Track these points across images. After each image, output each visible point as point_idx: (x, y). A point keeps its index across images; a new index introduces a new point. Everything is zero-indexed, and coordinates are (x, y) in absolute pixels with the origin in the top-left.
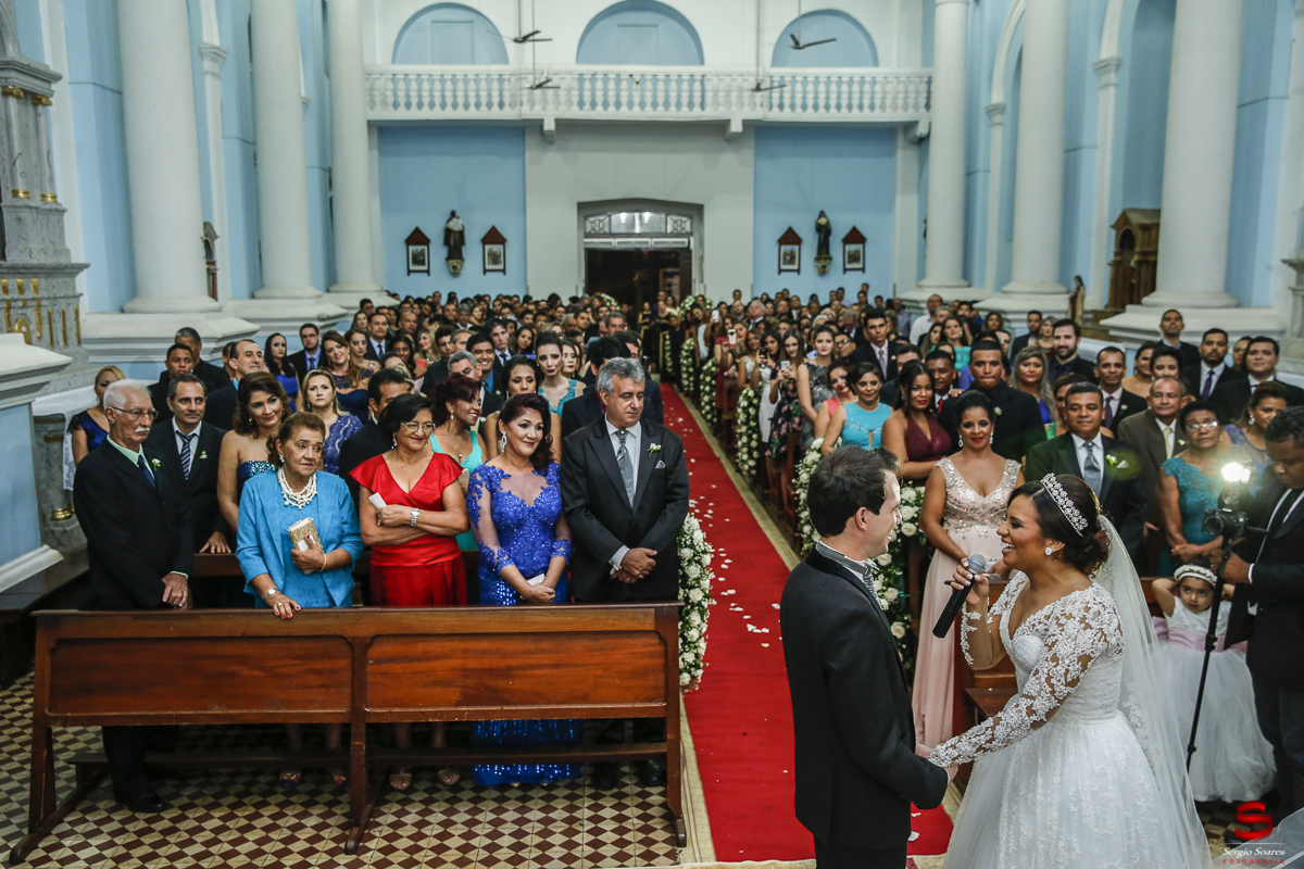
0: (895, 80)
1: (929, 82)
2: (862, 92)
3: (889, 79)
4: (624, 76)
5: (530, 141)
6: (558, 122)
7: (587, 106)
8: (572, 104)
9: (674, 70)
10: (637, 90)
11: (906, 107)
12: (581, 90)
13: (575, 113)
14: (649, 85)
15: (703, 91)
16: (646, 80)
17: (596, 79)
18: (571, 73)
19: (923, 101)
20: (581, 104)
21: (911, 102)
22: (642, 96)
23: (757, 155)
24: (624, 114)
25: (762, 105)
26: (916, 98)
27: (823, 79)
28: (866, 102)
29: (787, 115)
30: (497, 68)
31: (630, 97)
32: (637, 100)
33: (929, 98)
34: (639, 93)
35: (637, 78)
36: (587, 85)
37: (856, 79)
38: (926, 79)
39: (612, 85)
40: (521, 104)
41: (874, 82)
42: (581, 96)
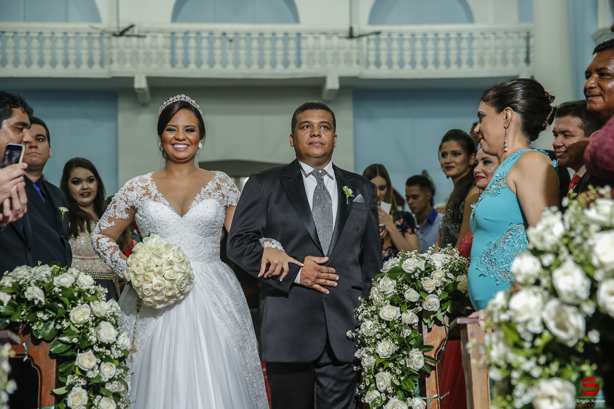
0: (492, 37)
1: (528, 38)
2: (459, 49)
3: (487, 35)
4: (218, 35)
5: (122, 104)
6: (149, 79)
7: (180, 65)
8: (164, 62)
9: (268, 28)
10: (231, 49)
11: (505, 61)
12: (173, 48)
13: (167, 71)
14: (243, 43)
15: (299, 48)
16: (240, 38)
17: (189, 38)
18: (161, 31)
19: (522, 56)
20: (173, 63)
21: (510, 57)
22: (237, 55)
23: (356, 116)
24: (218, 71)
25: (358, 62)
26: (516, 53)
27: (419, 36)
28: (464, 58)
29: (384, 73)
30: (84, 26)
31: (224, 55)
32: (230, 57)
33: (528, 53)
34: (233, 51)
35: (231, 36)
36: (180, 43)
37: (453, 35)
38: (524, 34)
39: (205, 43)
40: (111, 62)
41: (471, 38)
42: (173, 53)
